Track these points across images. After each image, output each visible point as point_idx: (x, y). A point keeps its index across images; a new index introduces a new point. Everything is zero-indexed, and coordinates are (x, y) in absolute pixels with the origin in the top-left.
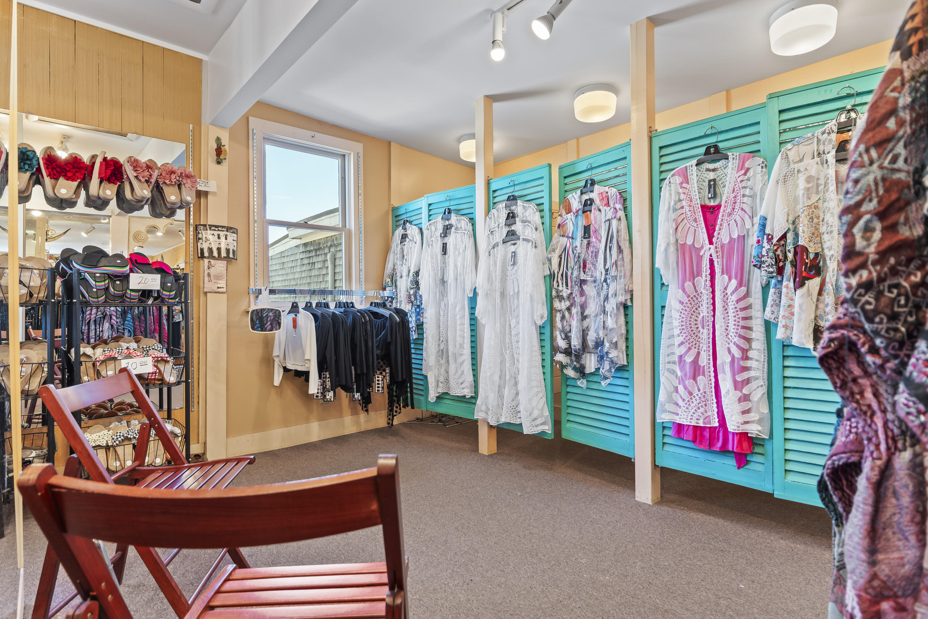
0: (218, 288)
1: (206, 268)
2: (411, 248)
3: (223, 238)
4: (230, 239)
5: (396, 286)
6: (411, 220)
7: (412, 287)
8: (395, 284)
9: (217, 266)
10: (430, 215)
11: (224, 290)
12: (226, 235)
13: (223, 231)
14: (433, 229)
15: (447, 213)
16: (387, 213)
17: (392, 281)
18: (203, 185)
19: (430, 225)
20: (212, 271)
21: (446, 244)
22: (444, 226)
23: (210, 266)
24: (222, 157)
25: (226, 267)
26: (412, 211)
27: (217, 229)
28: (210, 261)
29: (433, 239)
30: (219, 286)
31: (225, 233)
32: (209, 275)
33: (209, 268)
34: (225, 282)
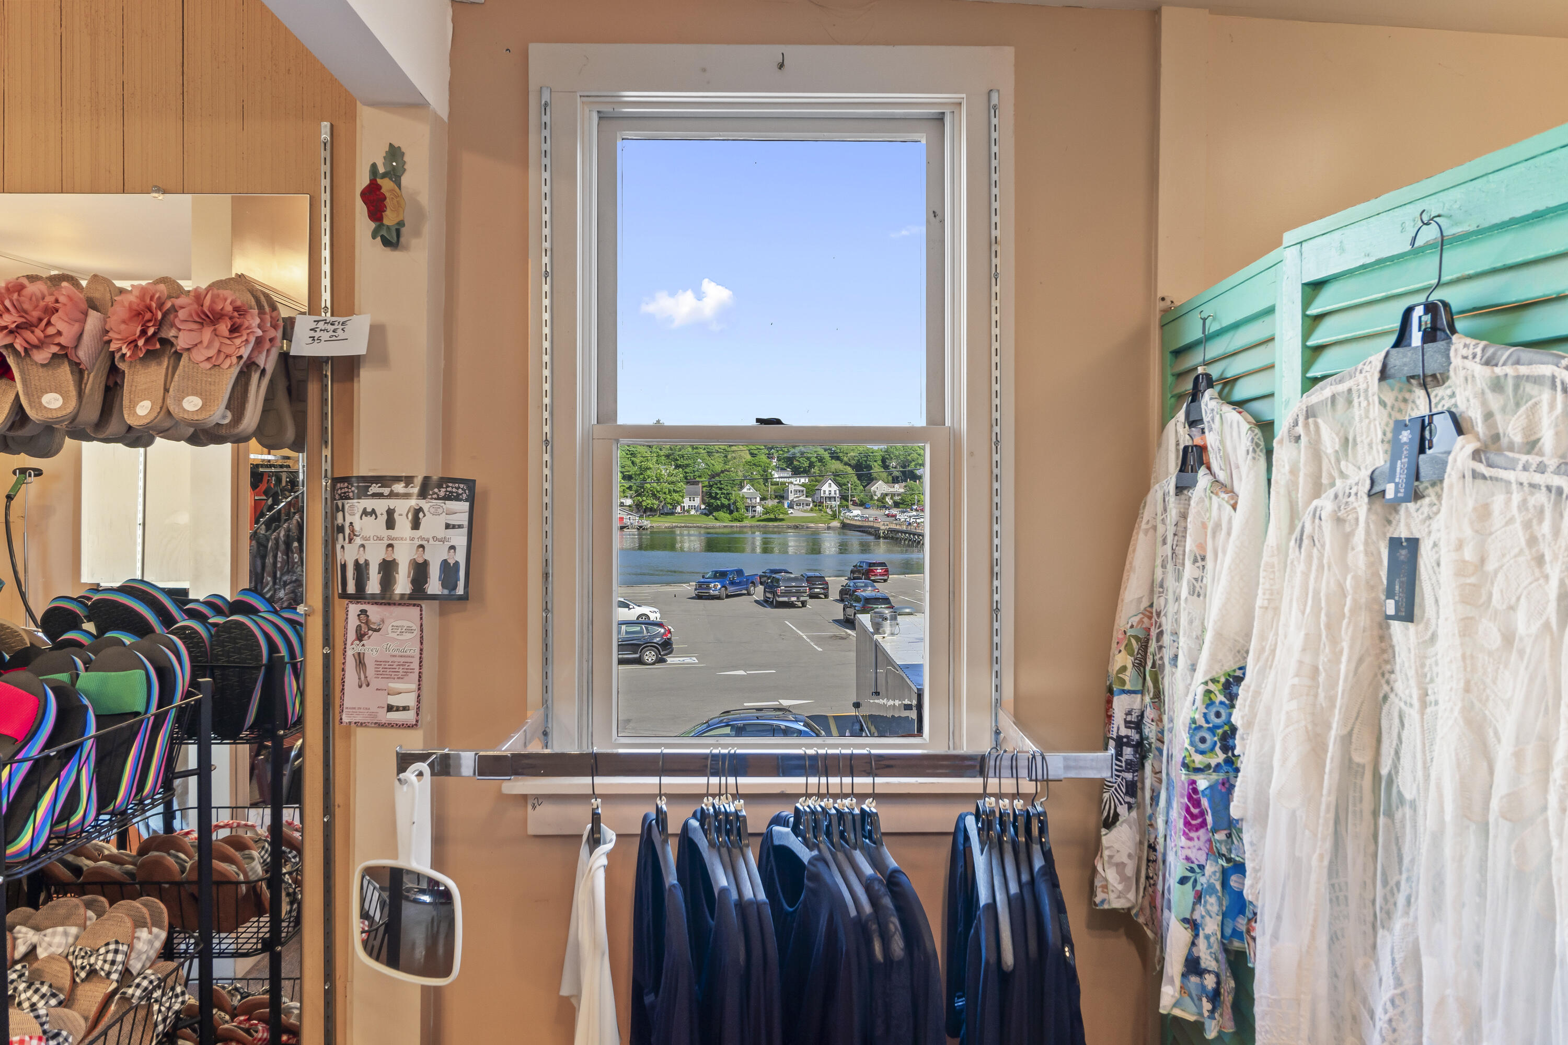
0: (390, 708)
1: (351, 635)
2: (1218, 526)
3: (403, 524)
4: (432, 524)
5: (1158, 696)
6: (1230, 374)
7: (1199, 760)
8: (1156, 682)
9: (387, 628)
10: (1313, 352)
11: (409, 716)
12: (418, 511)
13: (407, 496)
14: (1330, 442)
15: (1416, 338)
16: (1140, 338)
17: (1140, 665)
18: (325, 336)
19: (1310, 413)
20: (372, 648)
21: (1413, 544)
22: (1400, 425)
23: (364, 629)
24: (390, 219)
25: (417, 632)
26: (1236, 326)
27: (386, 491)
28: (364, 612)
29: (1326, 504)
30: (394, 701)
31: (413, 502)
32: (360, 661)
33: (360, 637)
34: (414, 686)
